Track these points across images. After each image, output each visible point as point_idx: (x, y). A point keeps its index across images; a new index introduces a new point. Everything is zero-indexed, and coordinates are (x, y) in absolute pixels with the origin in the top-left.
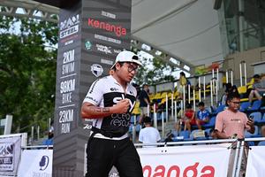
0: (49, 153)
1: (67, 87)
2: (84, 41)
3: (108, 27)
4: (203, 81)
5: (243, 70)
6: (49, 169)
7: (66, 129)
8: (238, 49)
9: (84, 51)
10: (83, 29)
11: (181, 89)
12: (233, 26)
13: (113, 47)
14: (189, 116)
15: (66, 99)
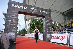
0: (43, 35)
1: (44, 27)
2: (46, 21)
3: (49, 19)
4: (61, 25)
5: (67, 23)
6: (43, 37)
7: (44, 32)
8: (66, 20)
9: (46, 22)
10: (46, 20)
11: (58, 26)
12: (65, 17)
13: (49, 22)
14: (60, 30)
15: (44, 28)
